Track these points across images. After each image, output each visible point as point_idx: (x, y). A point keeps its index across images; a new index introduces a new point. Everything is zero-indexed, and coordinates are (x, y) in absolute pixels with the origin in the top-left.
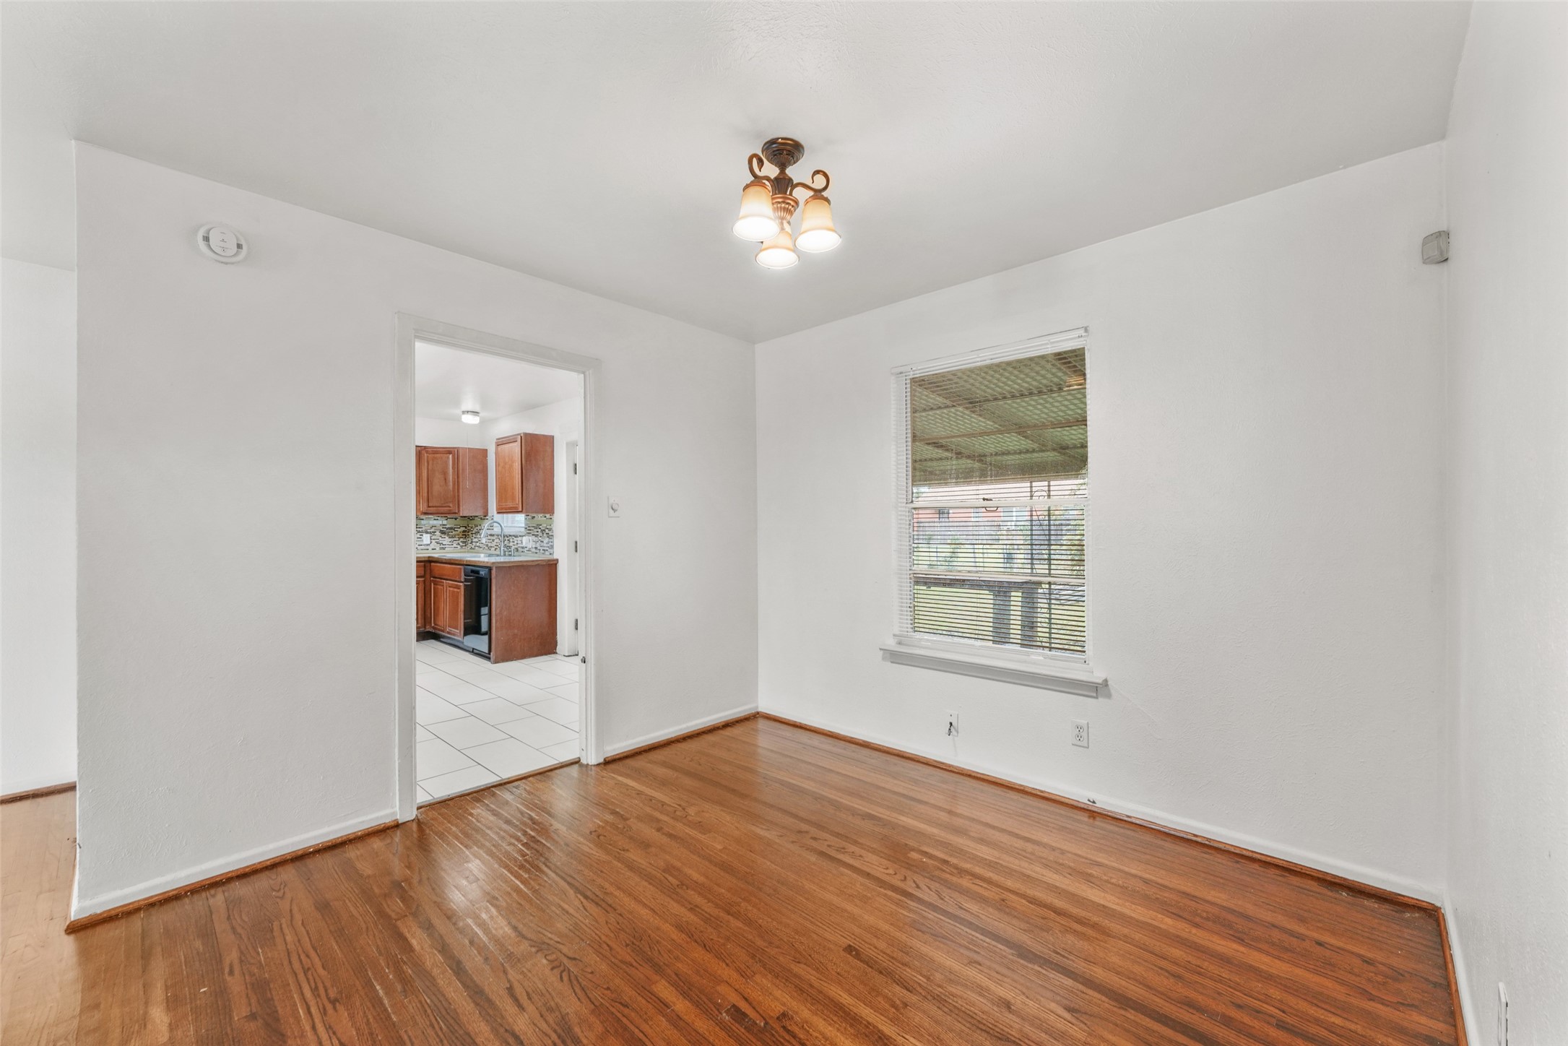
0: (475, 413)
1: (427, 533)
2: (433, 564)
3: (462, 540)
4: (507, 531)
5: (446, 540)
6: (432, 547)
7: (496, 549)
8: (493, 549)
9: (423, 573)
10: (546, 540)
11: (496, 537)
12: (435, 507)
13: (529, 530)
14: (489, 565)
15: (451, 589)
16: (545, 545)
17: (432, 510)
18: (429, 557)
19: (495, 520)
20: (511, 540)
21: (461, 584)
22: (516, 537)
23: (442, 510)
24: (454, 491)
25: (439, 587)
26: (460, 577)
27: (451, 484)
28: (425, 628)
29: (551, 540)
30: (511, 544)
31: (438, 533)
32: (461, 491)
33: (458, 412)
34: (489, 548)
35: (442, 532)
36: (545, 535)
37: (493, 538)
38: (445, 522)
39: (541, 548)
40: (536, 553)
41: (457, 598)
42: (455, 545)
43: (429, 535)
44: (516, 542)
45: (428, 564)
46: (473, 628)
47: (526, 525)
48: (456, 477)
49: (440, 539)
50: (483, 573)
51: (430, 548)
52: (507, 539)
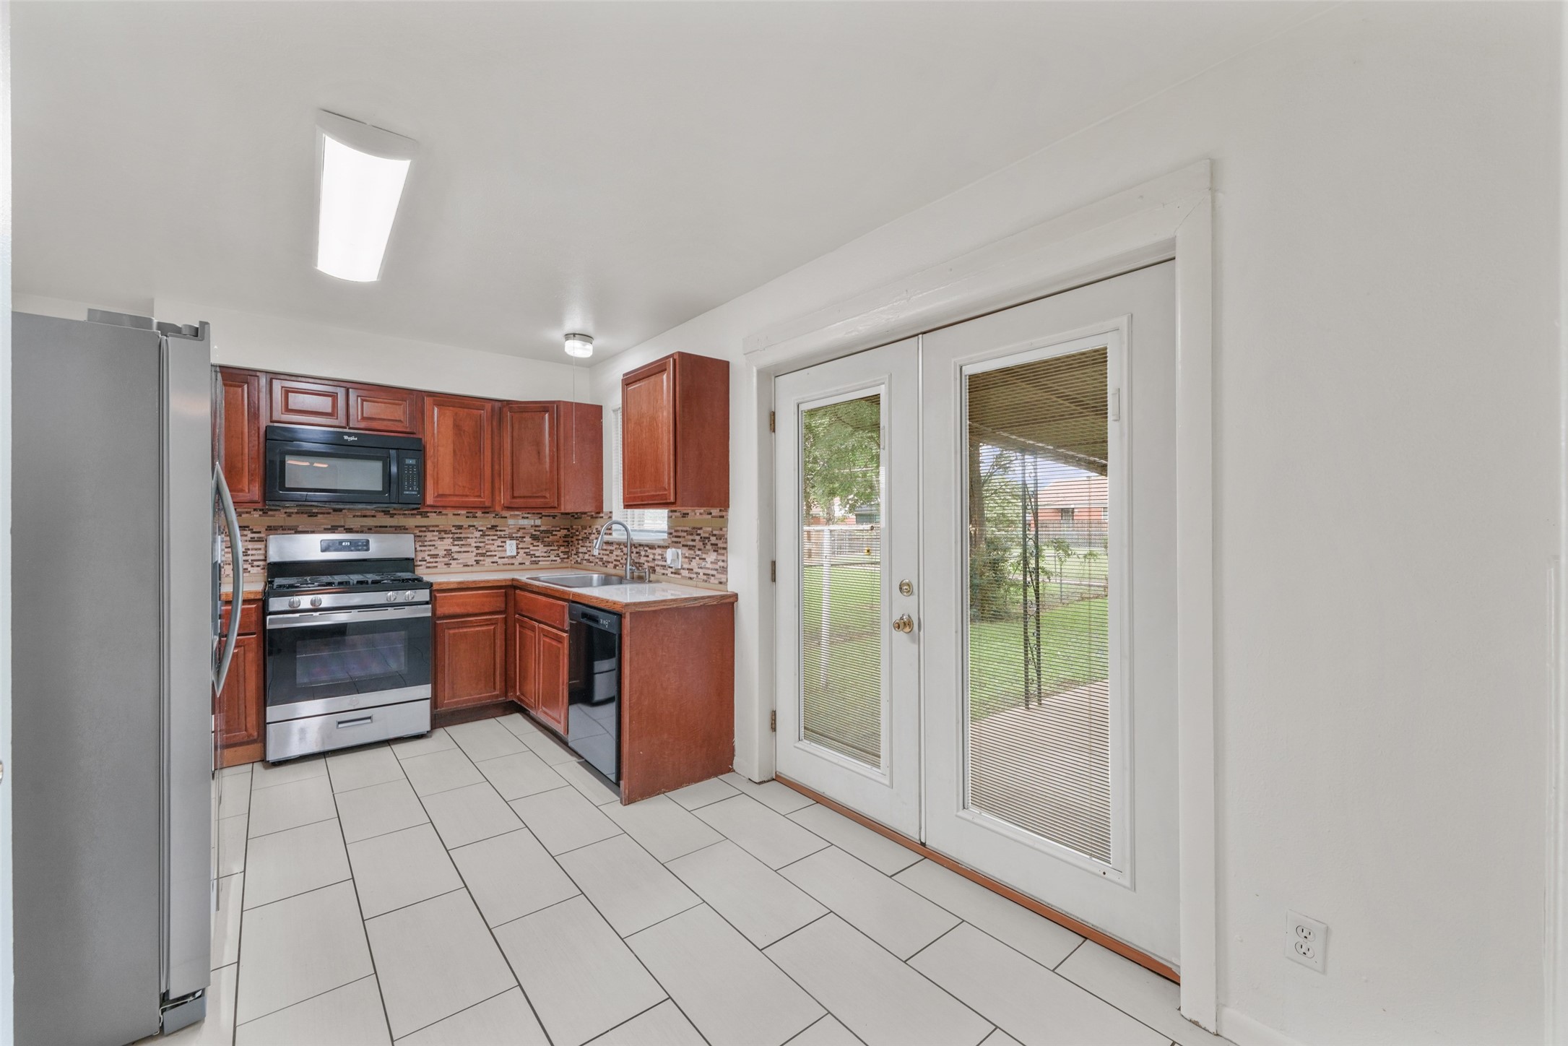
0: (586, 337)
1: (511, 538)
2: (518, 591)
3: (562, 549)
4: (637, 538)
5: (540, 550)
6: (519, 559)
7: (615, 567)
8: (611, 565)
9: (503, 606)
10: (712, 557)
11: (615, 546)
12: (524, 497)
13: (676, 536)
14: (617, 609)
15: (547, 640)
16: (709, 565)
17: (519, 502)
18: (513, 580)
19: (614, 518)
20: (643, 553)
21: (565, 635)
22: (652, 547)
23: (532, 502)
24: (551, 472)
25: (529, 633)
26: (562, 622)
27: (547, 460)
28: (506, 695)
29: (721, 558)
30: (643, 560)
31: (528, 539)
32: (562, 473)
33: (557, 335)
34: (605, 564)
35: (534, 538)
36: (709, 547)
37: (611, 548)
38: (538, 522)
39: (701, 571)
40: (691, 578)
41: (558, 657)
42: (552, 558)
43: (514, 542)
44: (651, 556)
45: (511, 592)
46: (582, 694)
47: (669, 528)
48: (555, 450)
49: (532, 548)
50: (605, 622)
51: (516, 562)
52: (634, 550)
